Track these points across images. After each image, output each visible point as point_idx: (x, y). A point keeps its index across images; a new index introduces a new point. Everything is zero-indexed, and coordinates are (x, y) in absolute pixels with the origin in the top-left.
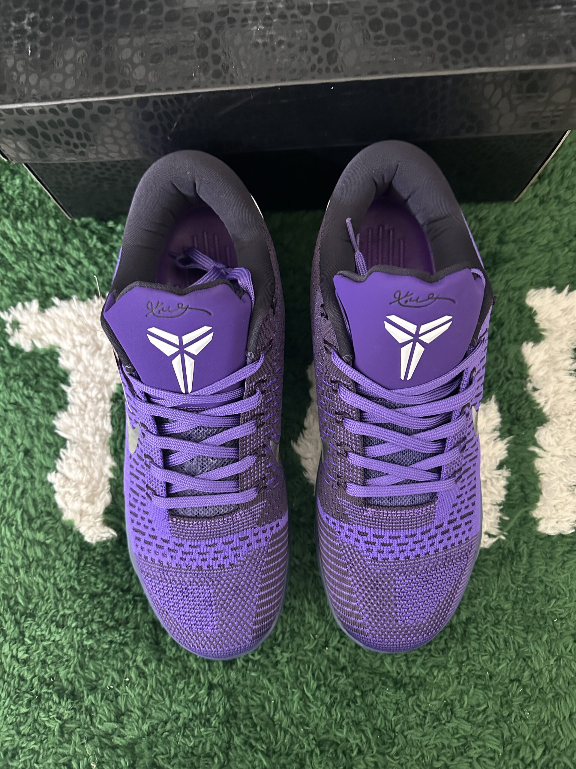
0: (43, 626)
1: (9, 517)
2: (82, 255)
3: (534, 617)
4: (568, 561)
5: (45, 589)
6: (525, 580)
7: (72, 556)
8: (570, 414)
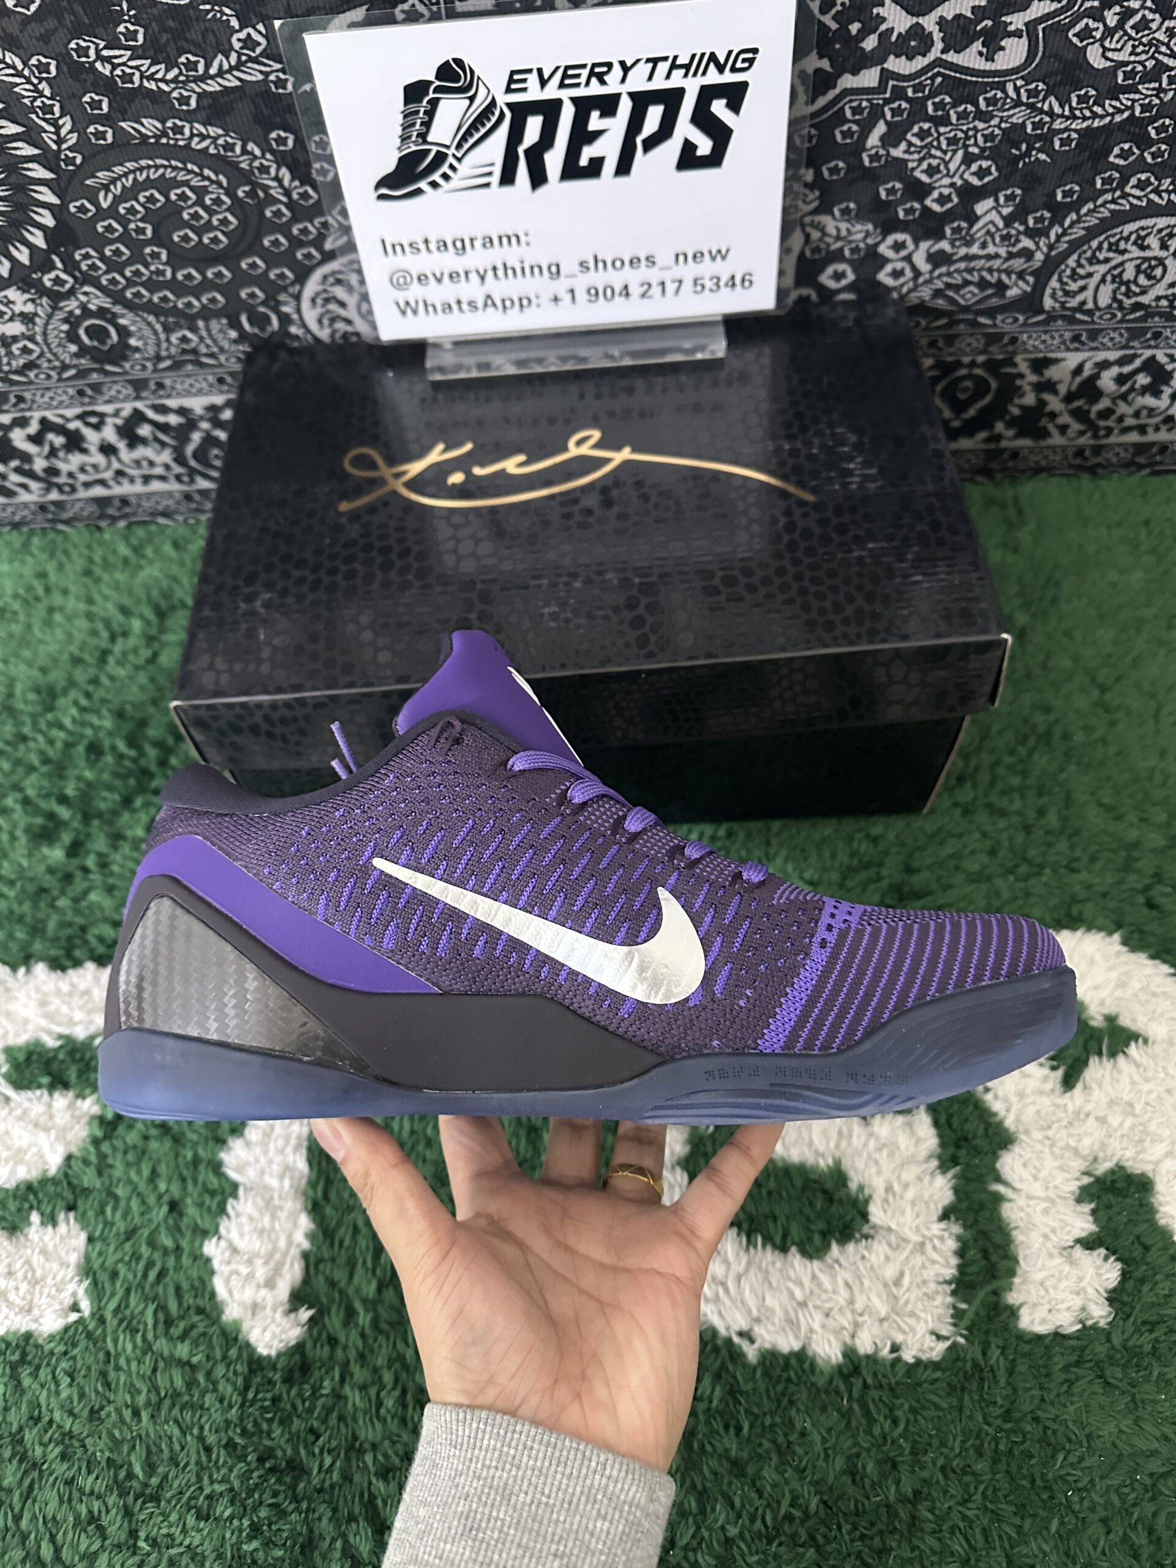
0: (174, 1517)
1: (133, 1318)
3: (1033, 1488)
4: (1077, 1380)
5: (183, 1448)
6: (1007, 1416)
7: (234, 1384)
8: (1049, 1127)
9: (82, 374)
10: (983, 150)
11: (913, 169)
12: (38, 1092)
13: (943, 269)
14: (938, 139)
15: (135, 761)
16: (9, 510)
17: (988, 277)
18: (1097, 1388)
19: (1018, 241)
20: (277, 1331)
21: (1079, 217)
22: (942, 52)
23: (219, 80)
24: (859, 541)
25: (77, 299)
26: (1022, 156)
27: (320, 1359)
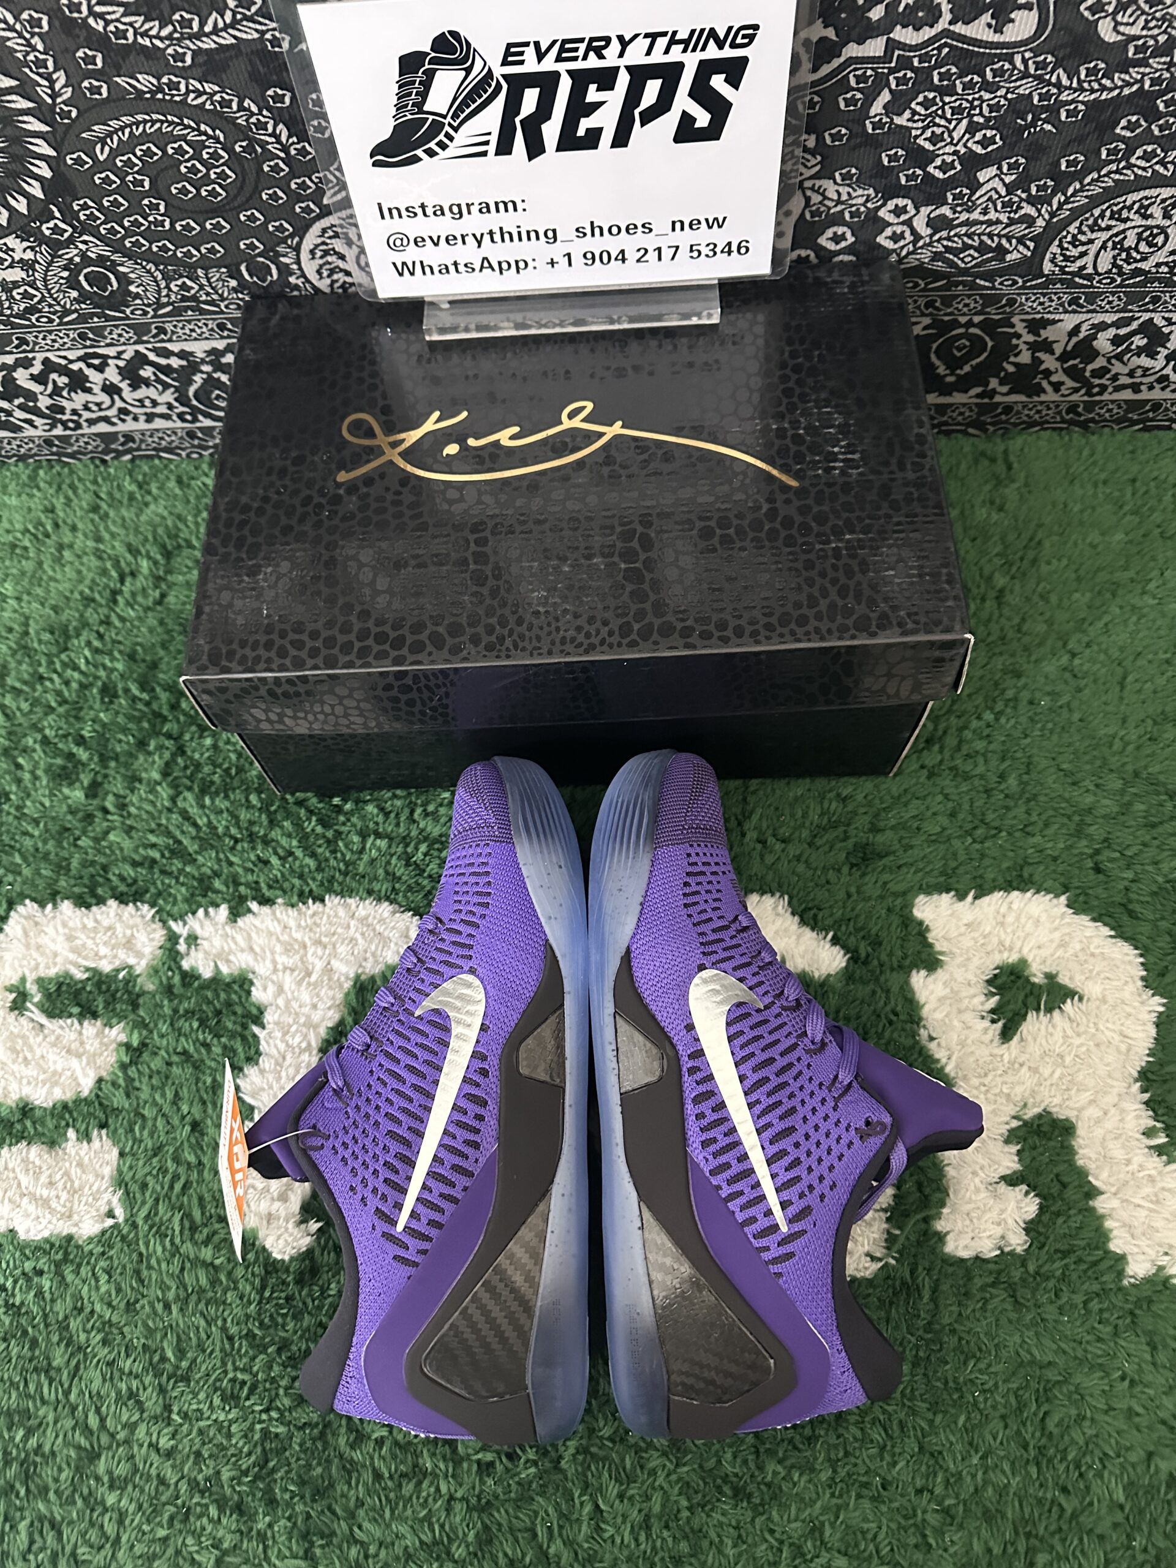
0: (202, 1396)
1: (162, 1224)
2: (295, 843)
3: (945, 1389)
4: (991, 1298)
5: (208, 1337)
6: (928, 1328)
7: (252, 1284)
8: (986, 1075)
9: (83, 318)
10: (987, 120)
11: (916, 137)
12: (69, 1021)
13: (944, 234)
14: (943, 108)
15: (148, 704)
16: (15, 443)
17: (989, 242)
18: (1008, 1306)
19: (1019, 208)
20: (290, 1239)
21: (1083, 186)
22: (950, 23)
23: (214, 37)
24: (838, 533)
25: (77, 247)
26: (1027, 127)
27: (328, 1264)
